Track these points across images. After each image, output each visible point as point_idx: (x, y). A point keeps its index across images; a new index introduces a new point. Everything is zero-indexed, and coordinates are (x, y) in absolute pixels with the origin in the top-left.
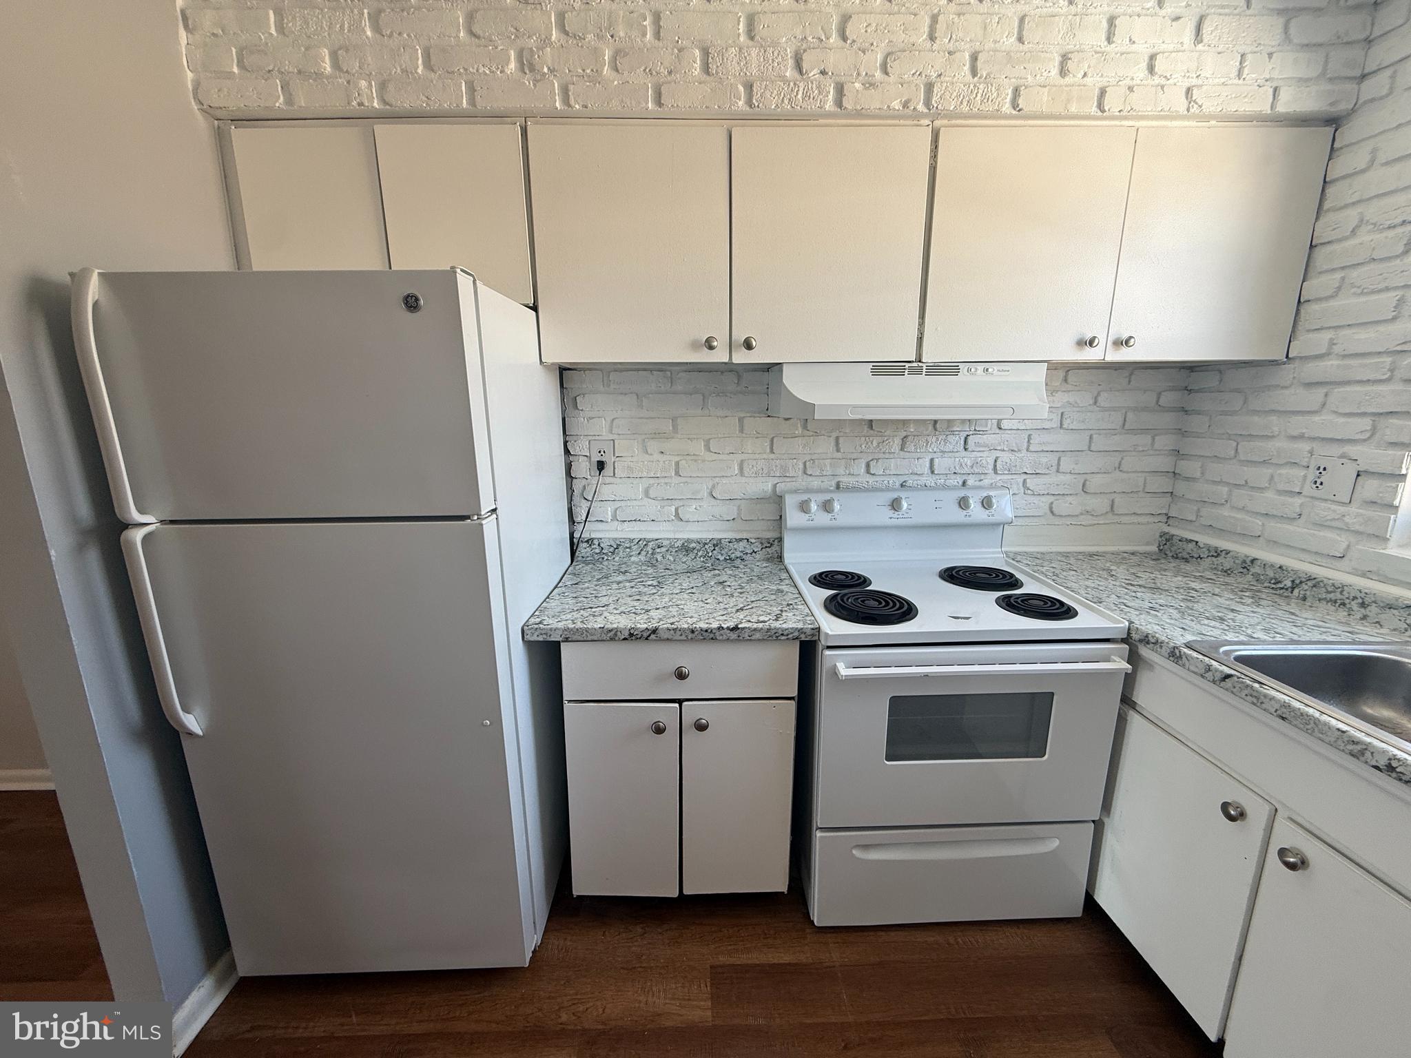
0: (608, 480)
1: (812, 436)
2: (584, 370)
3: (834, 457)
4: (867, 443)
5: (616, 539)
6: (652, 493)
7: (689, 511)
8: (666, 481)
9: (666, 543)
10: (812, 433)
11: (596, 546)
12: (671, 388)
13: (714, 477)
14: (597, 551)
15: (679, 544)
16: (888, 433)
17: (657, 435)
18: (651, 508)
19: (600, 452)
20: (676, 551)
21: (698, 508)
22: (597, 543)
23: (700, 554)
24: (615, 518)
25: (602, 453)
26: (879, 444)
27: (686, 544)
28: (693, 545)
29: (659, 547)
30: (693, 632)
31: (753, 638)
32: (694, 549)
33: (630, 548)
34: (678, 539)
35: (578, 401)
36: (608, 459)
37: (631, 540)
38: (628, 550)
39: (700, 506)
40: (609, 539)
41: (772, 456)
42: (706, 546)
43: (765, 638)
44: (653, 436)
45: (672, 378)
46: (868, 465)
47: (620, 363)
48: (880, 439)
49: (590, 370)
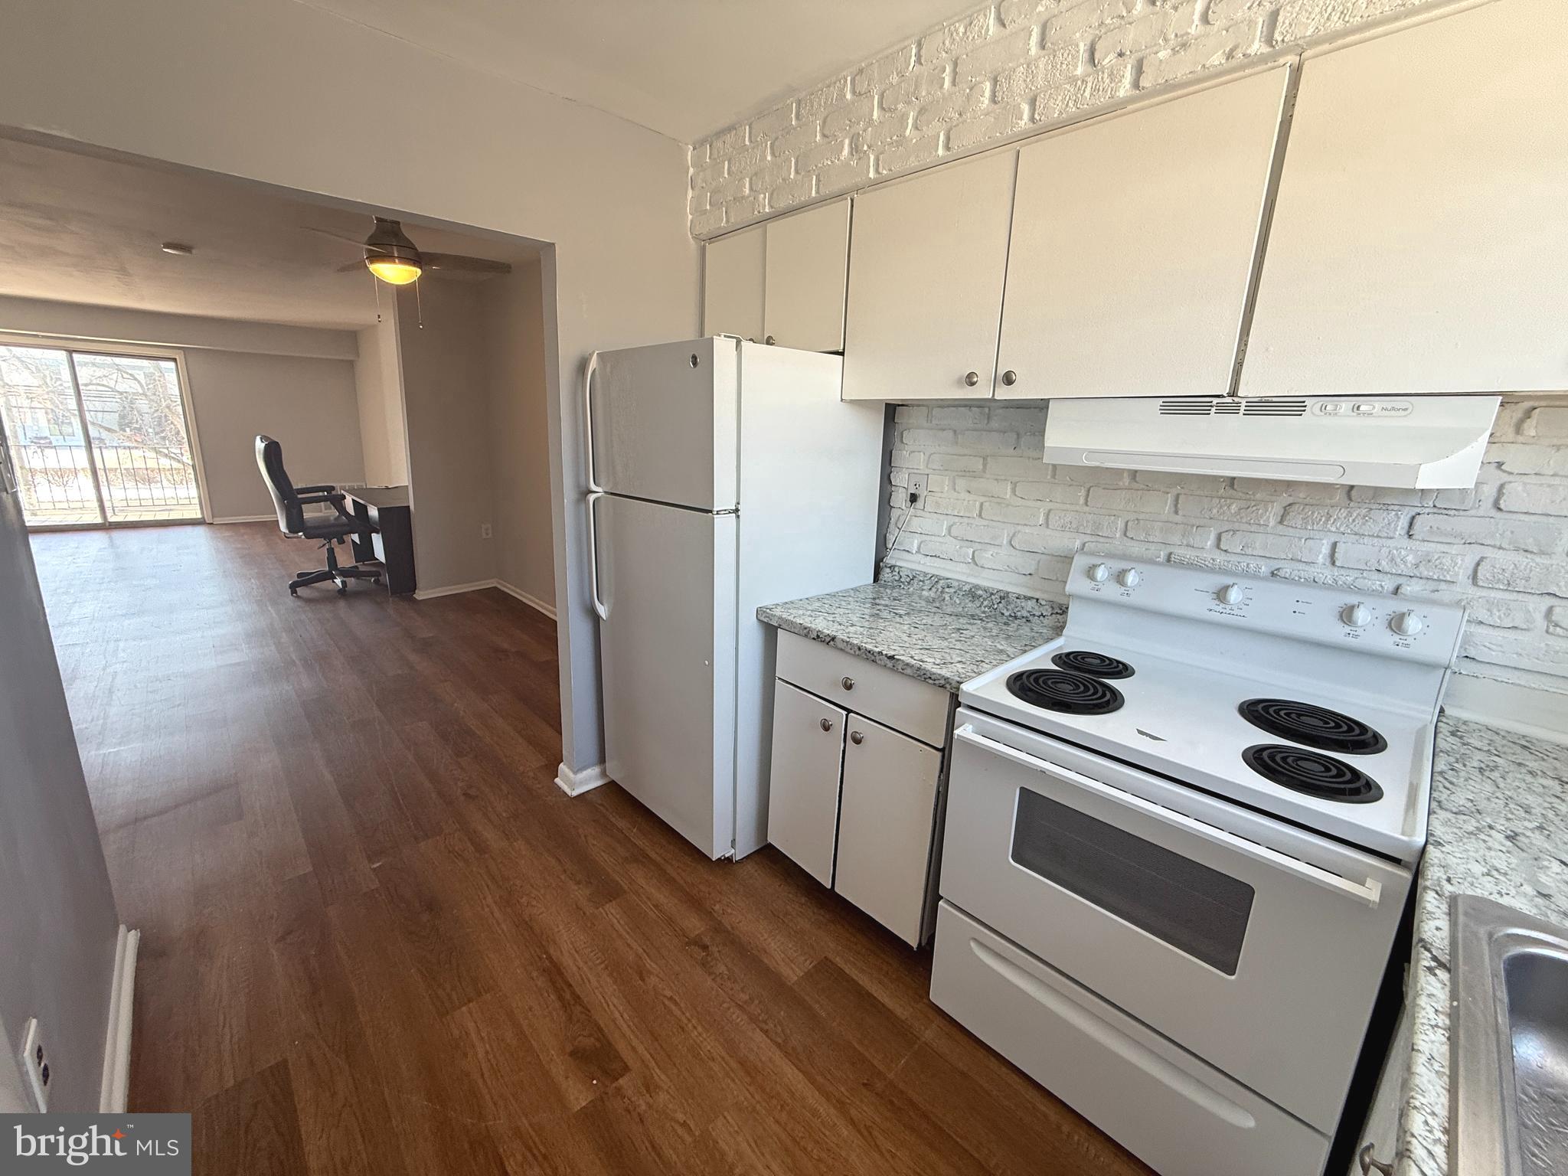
0: (919, 513)
1: (1143, 489)
2: (913, 406)
3: (1170, 520)
4: (1221, 507)
5: (913, 570)
6: (954, 532)
7: (987, 557)
8: (970, 522)
9: (955, 584)
10: (1142, 486)
11: (896, 573)
12: (987, 424)
13: (1018, 524)
14: (897, 578)
15: (967, 588)
16: (1258, 496)
17: (969, 474)
18: (951, 546)
19: (916, 485)
20: (963, 595)
21: (994, 554)
22: (897, 571)
23: (985, 603)
24: (918, 552)
25: (917, 486)
26: (1240, 509)
27: (973, 590)
28: (980, 592)
29: (948, 587)
30: (859, 649)
31: (905, 672)
32: (981, 596)
33: (923, 581)
34: (966, 583)
35: (904, 435)
36: (922, 493)
37: (926, 574)
38: (921, 583)
39: (997, 553)
40: (908, 569)
41: (1086, 509)
42: (993, 597)
43: (916, 675)
44: (963, 474)
45: (989, 414)
46: (1219, 538)
47: (942, 400)
48: (1243, 504)
49: (918, 406)
